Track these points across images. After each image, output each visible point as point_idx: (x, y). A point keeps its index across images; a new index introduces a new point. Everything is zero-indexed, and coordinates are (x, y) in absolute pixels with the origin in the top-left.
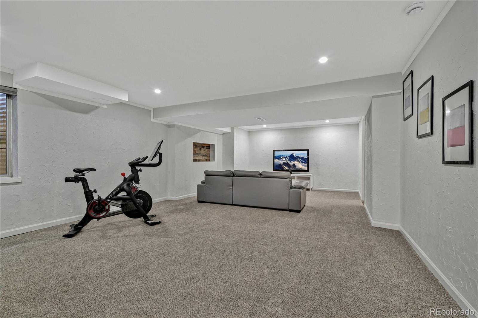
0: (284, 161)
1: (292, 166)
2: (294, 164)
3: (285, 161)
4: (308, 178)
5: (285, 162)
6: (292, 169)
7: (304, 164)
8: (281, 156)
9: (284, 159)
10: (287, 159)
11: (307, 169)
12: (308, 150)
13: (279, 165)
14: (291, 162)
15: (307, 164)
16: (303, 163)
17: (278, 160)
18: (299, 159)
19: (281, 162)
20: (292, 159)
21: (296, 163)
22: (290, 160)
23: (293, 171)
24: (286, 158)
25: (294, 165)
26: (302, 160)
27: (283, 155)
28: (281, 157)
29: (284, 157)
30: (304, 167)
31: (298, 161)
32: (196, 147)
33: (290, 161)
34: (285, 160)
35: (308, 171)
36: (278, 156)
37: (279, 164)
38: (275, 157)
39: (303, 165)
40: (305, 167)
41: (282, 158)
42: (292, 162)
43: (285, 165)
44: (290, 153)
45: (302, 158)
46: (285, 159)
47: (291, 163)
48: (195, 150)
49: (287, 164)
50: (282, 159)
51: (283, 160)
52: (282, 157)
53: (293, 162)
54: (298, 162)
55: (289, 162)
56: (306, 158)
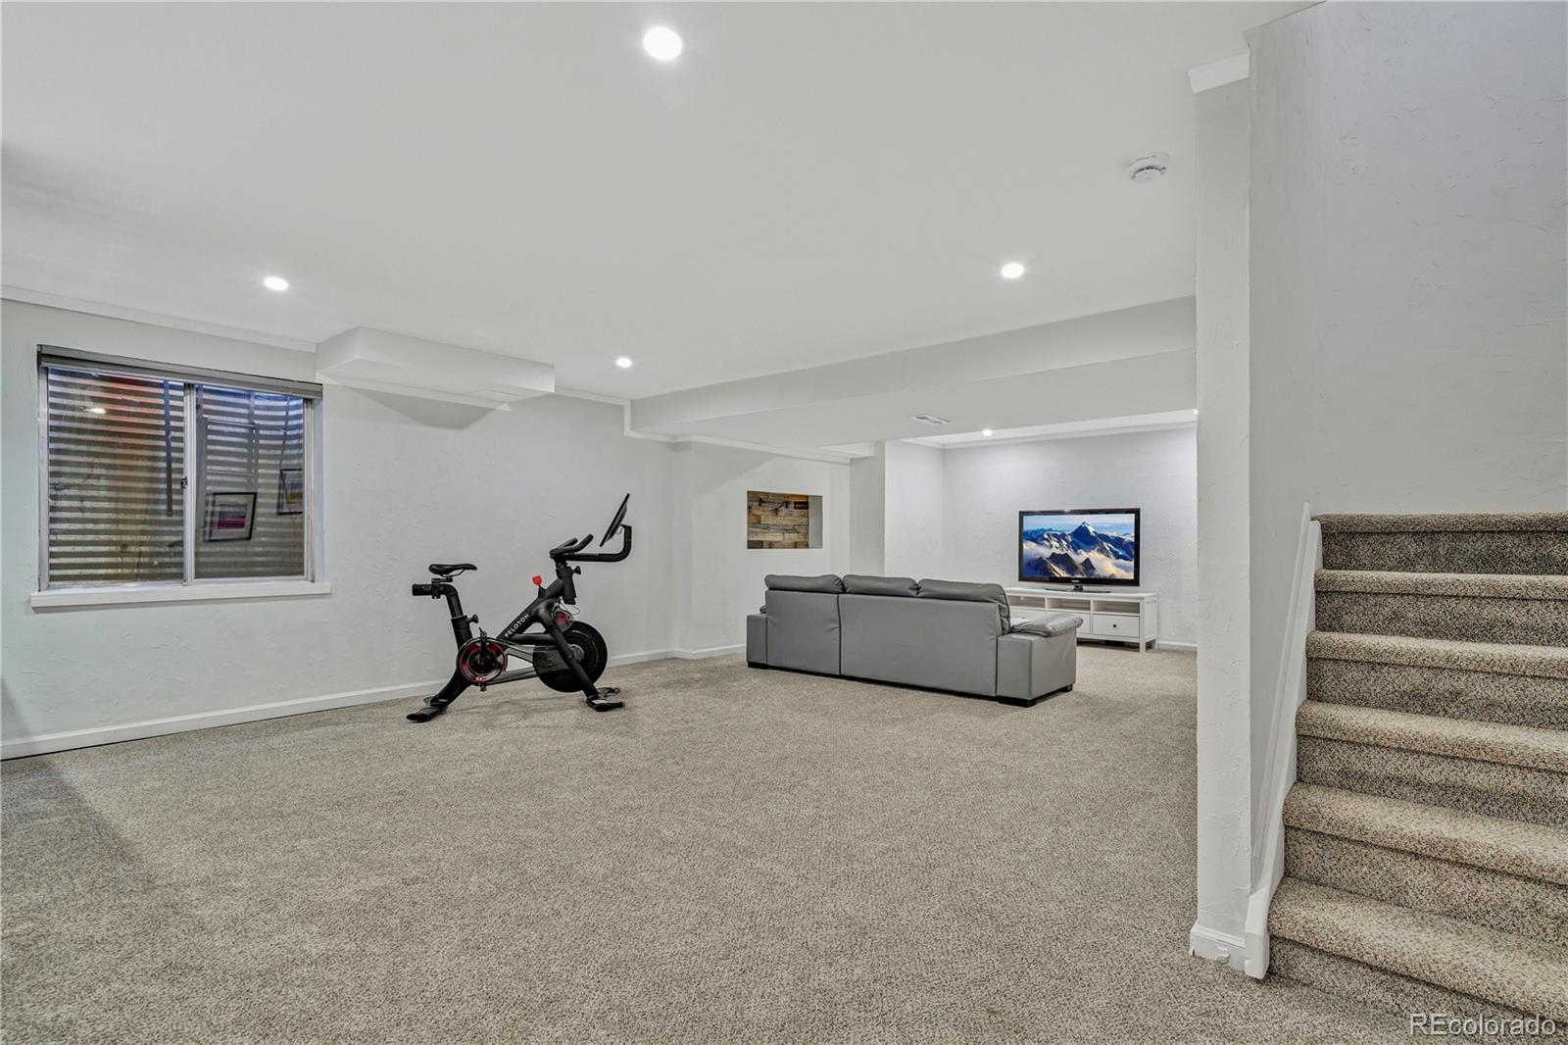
0: (1054, 550)
1: (1081, 567)
2: (1088, 559)
3: (1057, 548)
4: (1134, 608)
5: (1058, 552)
6: (1079, 576)
7: (1121, 561)
8: (1044, 531)
9: (1055, 543)
10: (1064, 543)
11: (1131, 576)
12: (1137, 512)
13: (1037, 560)
14: (1078, 554)
15: (1132, 563)
16: (1118, 557)
17: (1034, 545)
18: (1105, 544)
19: (1044, 552)
20: (1082, 544)
21: (1094, 556)
22: (1076, 547)
23: (1083, 581)
24: (1060, 537)
25: (1087, 563)
26: (1115, 549)
27: (1050, 530)
28: (1046, 536)
29: (1055, 536)
30: (1123, 572)
31: (1102, 550)
32: (760, 505)
33: (1076, 551)
34: (1058, 545)
35: (1135, 582)
36: (1035, 532)
37: (1038, 557)
38: (1024, 536)
39: (1118, 566)
40: (1126, 571)
41: (1047, 540)
42: (1080, 554)
43: (1057, 564)
44: (1077, 521)
45: (1118, 542)
46: (1059, 541)
47: (1080, 557)
48: (758, 513)
49: (1063, 560)
50: (1046, 543)
51: (1052, 546)
52: (1048, 535)
53: (1083, 553)
54: (1102, 556)
55: (1071, 553)
56: (1131, 543)
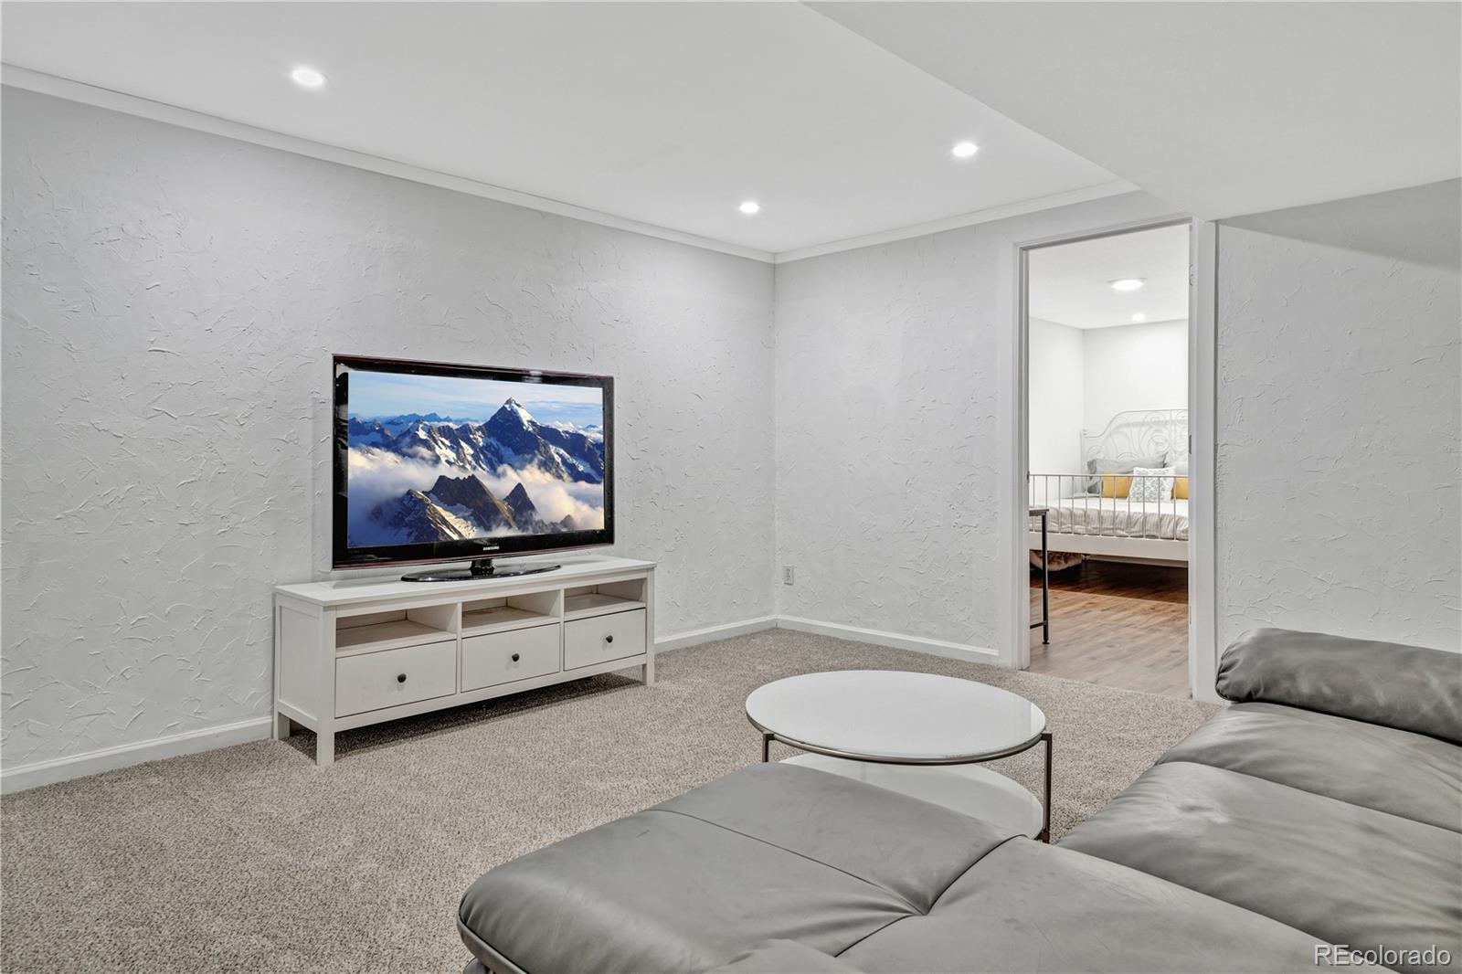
0: (446, 471)
1: (504, 508)
2: (519, 485)
3: (448, 464)
5: (453, 473)
6: (501, 532)
7: (583, 485)
8: (418, 420)
9: (445, 452)
10: (468, 450)
11: (599, 524)
12: (606, 384)
13: (401, 500)
14: (498, 476)
15: (599, 489)
16: (577, 476)
17: (389, 458)
18: (553, 449)
19: (417, 475)
20: (506, 452)
21: (533, 479)
22: (493, 459)
23: (509, 546)
24: (457, 436)
25: (519, 498)
26: (571, 460)
27: (433, 417)
28: (422, 434)
29: (446, 432)
30: (585, 508)
31: (547, 464)
33: (493, 468)
34: (452, 456)
35: (605, 537)
36: (392, 423)
37: (402, 491)
39: (578, 497)
40: (592, 506)
41: (425, 443)
42: (504, 474)
43: (450, 503)
45: (575, 443)
46: (456, 447)
47: (499, 485)
49: (463, 494)
50: (423, 451)
51: (437, 460)
52: (429, 431)
53: (510, 472)
54: (548, 476)
55: (482, 475)
56: (598, 445)
